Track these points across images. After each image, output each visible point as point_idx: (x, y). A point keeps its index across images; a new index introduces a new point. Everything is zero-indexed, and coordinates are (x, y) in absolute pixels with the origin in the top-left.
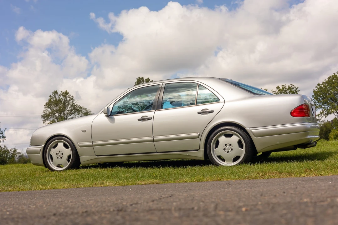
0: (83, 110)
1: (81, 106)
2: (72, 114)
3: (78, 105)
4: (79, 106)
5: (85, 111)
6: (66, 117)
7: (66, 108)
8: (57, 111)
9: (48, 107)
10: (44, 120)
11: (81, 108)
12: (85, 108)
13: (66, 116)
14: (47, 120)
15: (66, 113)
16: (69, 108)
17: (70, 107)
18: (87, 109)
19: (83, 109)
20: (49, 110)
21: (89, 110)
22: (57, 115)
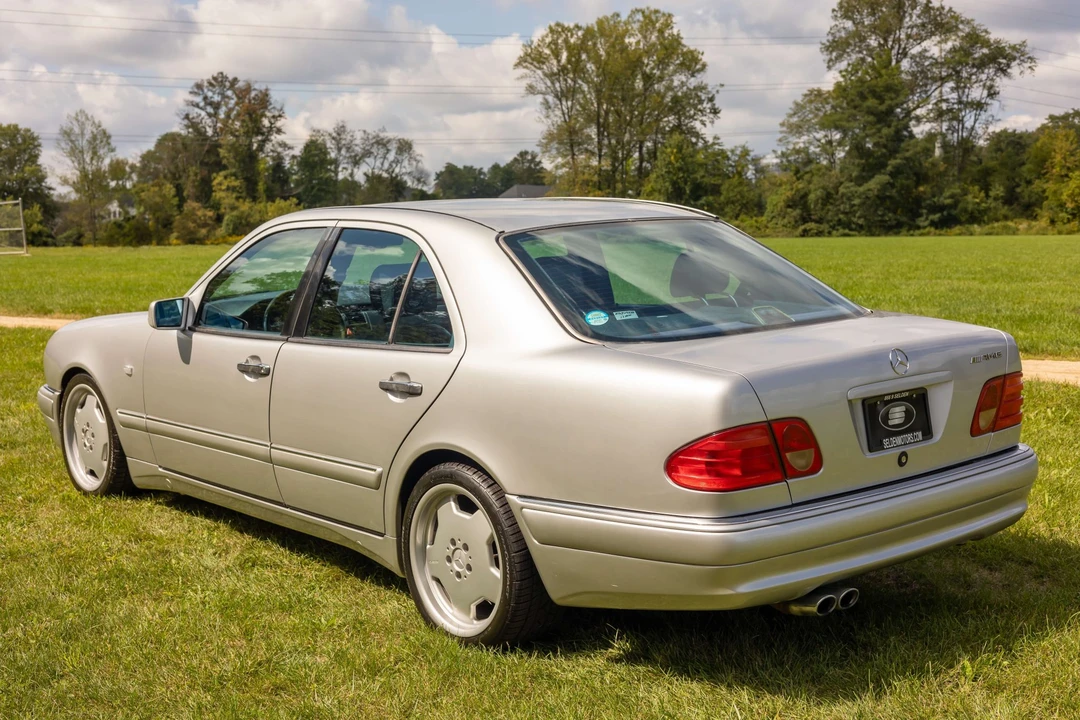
0: (961, 26)
1: (958, 10)
2: (923, 39)
3: (947, 9)
4: (950, 10)
5: (967, 30)
6: (905, 49)
7: (904, 17)
8: (874, 29)
9: (846, 16)
10: (830, 60)
11: (956, 18)
12: (969, 18)
13: (903, 46)
14: (839, 58)
15: (903, 36)
16: (913, 18)
17: (919, 16)
18: (975, 23)
19: (962, 22)
20: (849, 24)
21: (983, 28)
22: (873, 42)
